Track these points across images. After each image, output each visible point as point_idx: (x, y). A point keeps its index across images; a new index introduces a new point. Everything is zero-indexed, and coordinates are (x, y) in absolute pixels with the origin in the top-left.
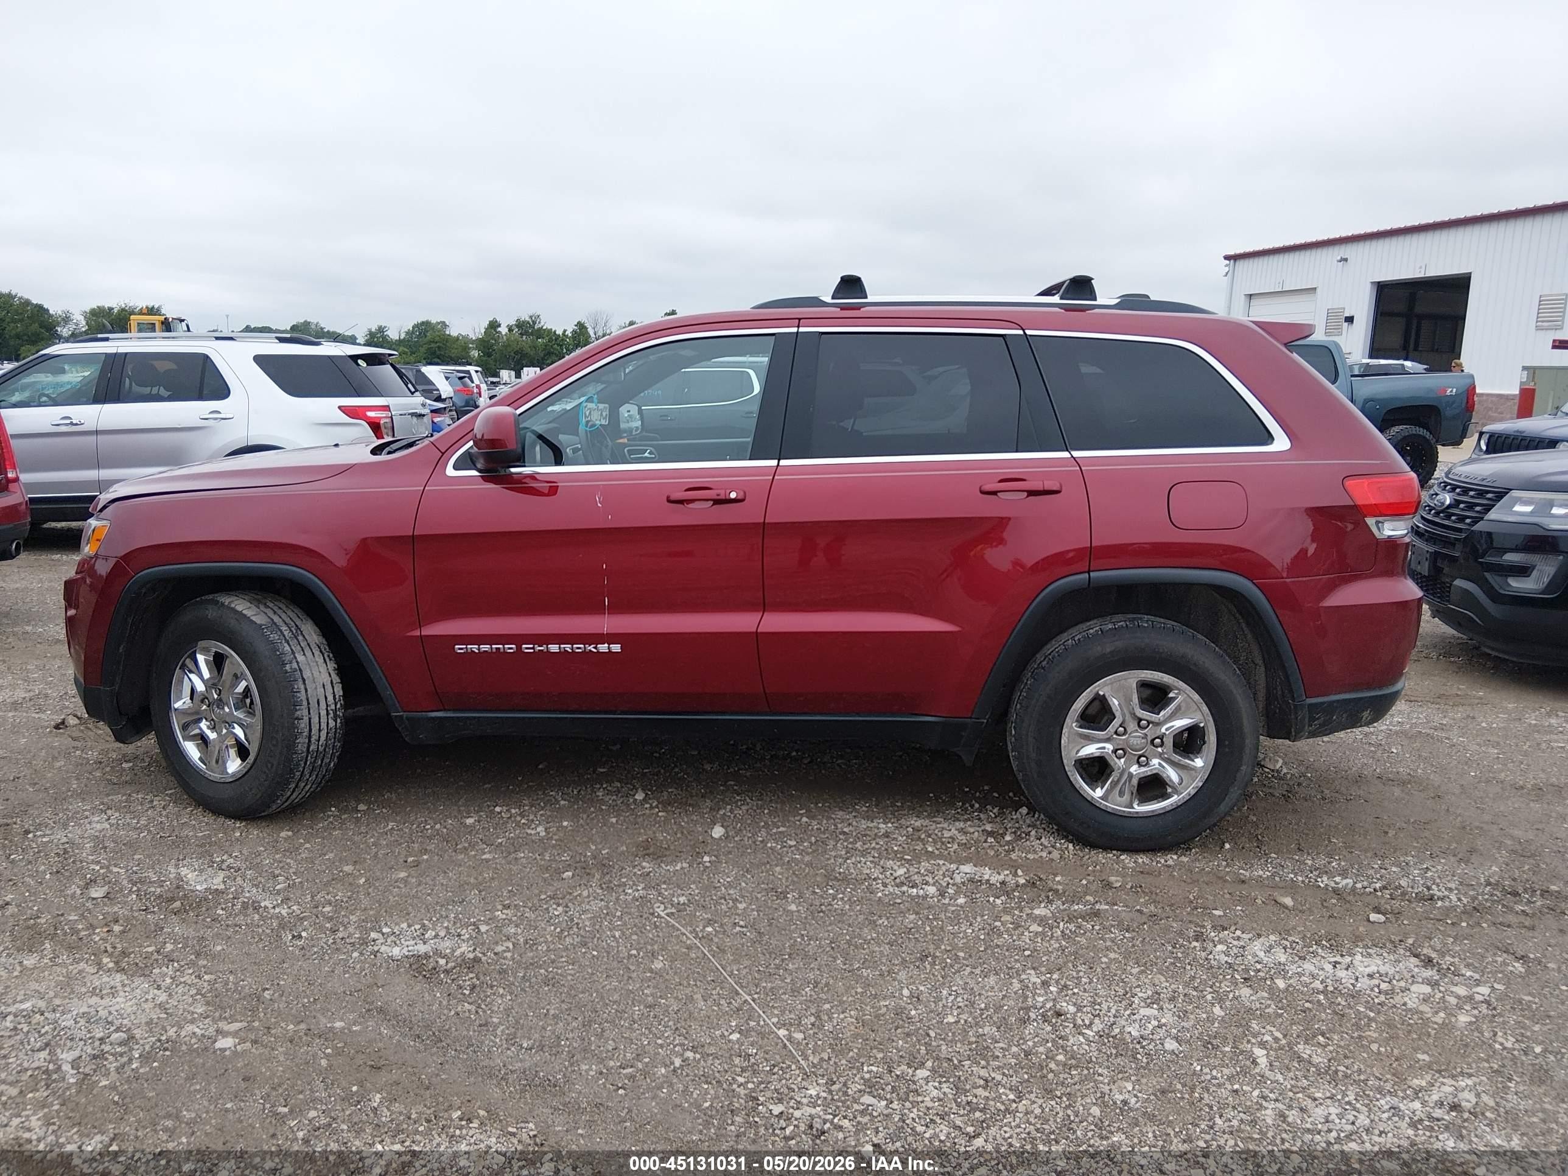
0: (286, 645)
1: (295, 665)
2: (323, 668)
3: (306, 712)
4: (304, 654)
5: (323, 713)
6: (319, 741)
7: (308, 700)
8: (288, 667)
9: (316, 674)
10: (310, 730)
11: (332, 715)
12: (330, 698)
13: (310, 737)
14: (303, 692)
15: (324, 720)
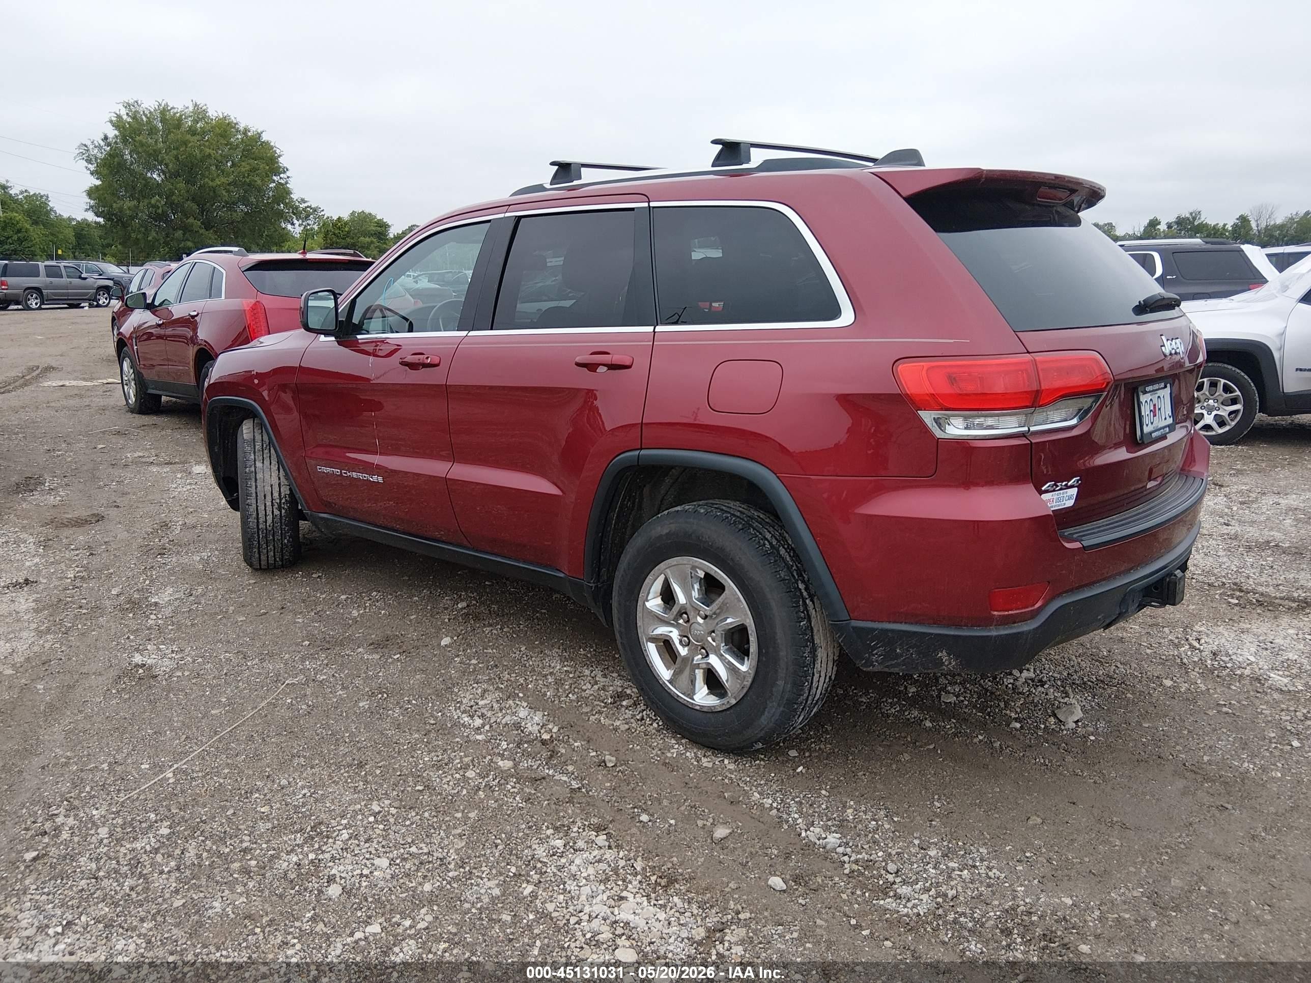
0: (253, 455)
1: (253, 469)
2: (275, 474)
3: (254, 501)
4: (263, 463)
5: (269, 504)
6: (266, 522)
7: (256, 493)
8: (247, 470)
9: (267, 476)
10: (258, 514)
11: (276, 506)
12: (276, 495)
13: (258, 518)
14: (254, 487)
15: (269, 509)
